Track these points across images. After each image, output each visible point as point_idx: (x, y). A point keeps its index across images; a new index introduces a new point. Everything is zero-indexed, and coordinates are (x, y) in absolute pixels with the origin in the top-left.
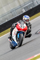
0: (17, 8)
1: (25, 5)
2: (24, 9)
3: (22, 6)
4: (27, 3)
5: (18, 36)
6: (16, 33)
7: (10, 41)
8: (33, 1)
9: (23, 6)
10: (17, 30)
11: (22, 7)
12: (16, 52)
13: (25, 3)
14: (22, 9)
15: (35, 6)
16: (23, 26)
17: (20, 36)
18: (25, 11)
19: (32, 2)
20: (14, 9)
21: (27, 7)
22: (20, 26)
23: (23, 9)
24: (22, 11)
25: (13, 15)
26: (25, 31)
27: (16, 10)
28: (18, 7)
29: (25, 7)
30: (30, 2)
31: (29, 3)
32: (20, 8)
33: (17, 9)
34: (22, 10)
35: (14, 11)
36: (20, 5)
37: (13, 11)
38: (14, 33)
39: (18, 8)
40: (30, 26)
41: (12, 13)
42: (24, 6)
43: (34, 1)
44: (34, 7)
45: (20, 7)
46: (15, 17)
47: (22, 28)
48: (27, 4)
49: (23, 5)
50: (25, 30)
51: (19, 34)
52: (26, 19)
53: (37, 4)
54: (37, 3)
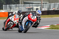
40: (39, 20)
47: (32, 19)
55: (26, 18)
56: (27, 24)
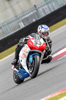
0: (11, 20)
1: (24, 16)
2: (22, 23)
3: (18, 17)
4: (27, 12)
5: (30, 59)
6: (27, 54)
7: (15, 69)
8: (37, 10)
9: (20, 18)
10: (29, 50)
11: (18, 19)
12: (9, 94)
13: (24, 12)
14: (18, 23)
15: (40, 18)
16: (38, 43)
17: (34, 59)
18: (24, 25)
19: (35, 11)
20: (5, 22)
21: (27, 19)
22: (34, 43)
23: (20, 22)
24: (19, 26)
25: (4, 32)
26: (42, 51)
27: (9, 25)
28: (13, 19)
29: (24, 19)
30: (32, 11)
31: (30, 12)
32: (16, 21)
33: (11, 22)
34: (20, 24)
35: (7, 26)
36: (16, 16)
37: (5, 25)
38: (24, 54)
39: (13, 21)
41: (3, 28)
42: (22, 17)
43: (39, 10)
44: (38, 19)
45: (15, 19)
46: (7, 36)
47: (38, 46)
48: (27, 14)
49: (20, 16)
50: (42, 49)
51: (33, 56)
52: (44, 31)
53: (43, 13)
54: (45, 12)
55: (26, 50)
56: (31, 59)
